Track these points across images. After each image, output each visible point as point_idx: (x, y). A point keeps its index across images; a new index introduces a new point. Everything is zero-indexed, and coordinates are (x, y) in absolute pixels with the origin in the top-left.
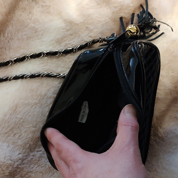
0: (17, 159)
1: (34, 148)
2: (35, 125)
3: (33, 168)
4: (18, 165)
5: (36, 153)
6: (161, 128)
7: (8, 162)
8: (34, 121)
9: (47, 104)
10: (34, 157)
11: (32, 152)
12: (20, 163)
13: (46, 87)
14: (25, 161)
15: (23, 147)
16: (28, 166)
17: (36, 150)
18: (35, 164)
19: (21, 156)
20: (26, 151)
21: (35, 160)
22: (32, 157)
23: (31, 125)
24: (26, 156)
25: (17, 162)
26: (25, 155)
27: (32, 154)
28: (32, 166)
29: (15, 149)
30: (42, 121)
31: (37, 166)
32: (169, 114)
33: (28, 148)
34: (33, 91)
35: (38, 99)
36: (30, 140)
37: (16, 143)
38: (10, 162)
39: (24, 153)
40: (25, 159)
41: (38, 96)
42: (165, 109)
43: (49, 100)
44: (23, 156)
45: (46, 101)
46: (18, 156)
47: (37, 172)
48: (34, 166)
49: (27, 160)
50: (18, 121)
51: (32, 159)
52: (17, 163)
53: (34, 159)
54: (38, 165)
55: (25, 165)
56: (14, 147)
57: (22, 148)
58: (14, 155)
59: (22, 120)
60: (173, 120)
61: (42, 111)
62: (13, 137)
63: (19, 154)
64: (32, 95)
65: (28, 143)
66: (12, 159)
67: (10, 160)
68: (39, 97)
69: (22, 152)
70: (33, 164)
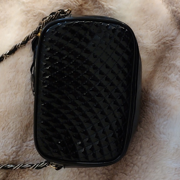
0: (11, 153)
1: (25, 137)
2: (20, 114)
3: (29, 157)
4: (13, 159)
5: (28, 143)
6: (152, 90)
7: (3, 158)
8: (19, 111)
9: (27, 91)
10: (28, 147)
11: (25, 142)
12: (15, 156)
13: (22, 74)
14: (20, 153)
15: (15, 139)
16: (23, 156)
17: (28, 139)
18: (30, 153)
19: (14, 149)
20: (18, 143)
21: (30, 150)
22: (26, 147)
23: (16, 116)
24: (20, 147)
25: (12, 155)
26: (18, 146)
27: (25, 144)
28: (28, 156)
29: (7, 143)
30: (26, 109)
31: (33, 155)
32: (157, 75)
33: (20, 139)
34: (10, 82)
35: (17, 88)
36: (20, 130)
37: (7, 137)
38: (5, 157)
39: (17, 145)
40: (20, 151)
41: (16, 86)
42: (152, 70)
43: (28, 87)
44: (16, 149)
45: (26, 89)
46: (11, 150)
47: (34, 160)
48: (29, 155)
49: (21, 151)
50: (3, 114)
51: (26, 149)
52: (12, 157)
53: (28, 149)
54: (34, 153)
55: (20, 157)
56: (5, 142)
57: (14, 141)
58: (7, 149)
59: (7, 113)
60: (162, 80)
61: (24, 99)
62: (2, 131)
63: (12, 147)
64: (11, 86)
65: (19, 134)
66: (6, 154)
67: (5, 155)
68: (18, 86)
69: (14, 145)
70: (28, 154)
